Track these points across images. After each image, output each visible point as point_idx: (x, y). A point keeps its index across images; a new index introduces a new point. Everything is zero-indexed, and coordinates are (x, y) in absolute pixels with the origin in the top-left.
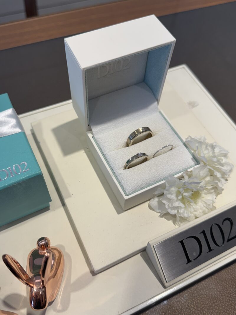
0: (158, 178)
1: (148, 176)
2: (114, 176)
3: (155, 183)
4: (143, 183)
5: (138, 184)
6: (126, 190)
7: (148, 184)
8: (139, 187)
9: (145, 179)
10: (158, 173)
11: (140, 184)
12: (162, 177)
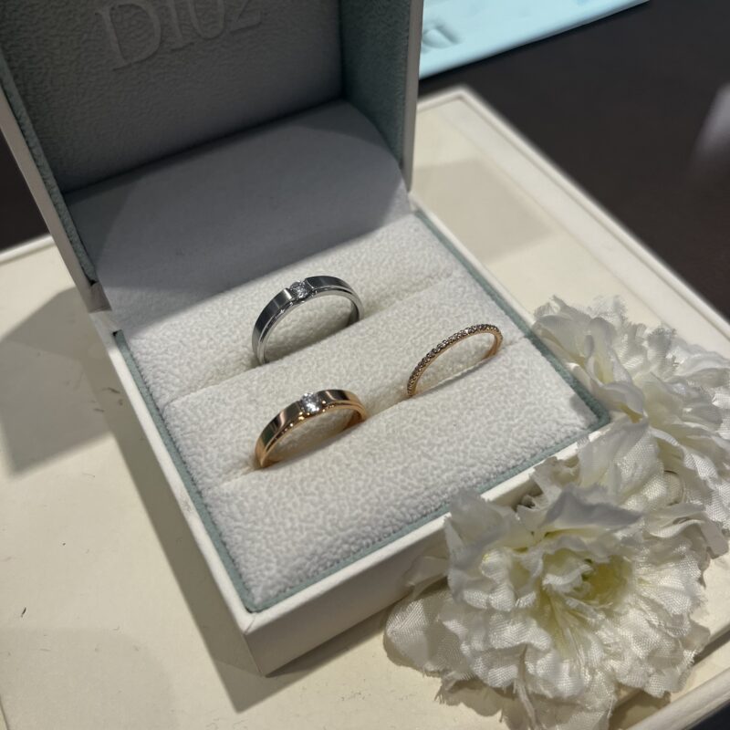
0: (416, 508)
1: (362, 500)
2: (196, 514)
3: (399, 532)
4: (336, 540)
5: (311, 547)
6: (251, 583)
7: (364, 543)
8: (316, 558)
9: (346, 516)
10: (415, 482)
11: (320, 544)
12: (434, 497)
